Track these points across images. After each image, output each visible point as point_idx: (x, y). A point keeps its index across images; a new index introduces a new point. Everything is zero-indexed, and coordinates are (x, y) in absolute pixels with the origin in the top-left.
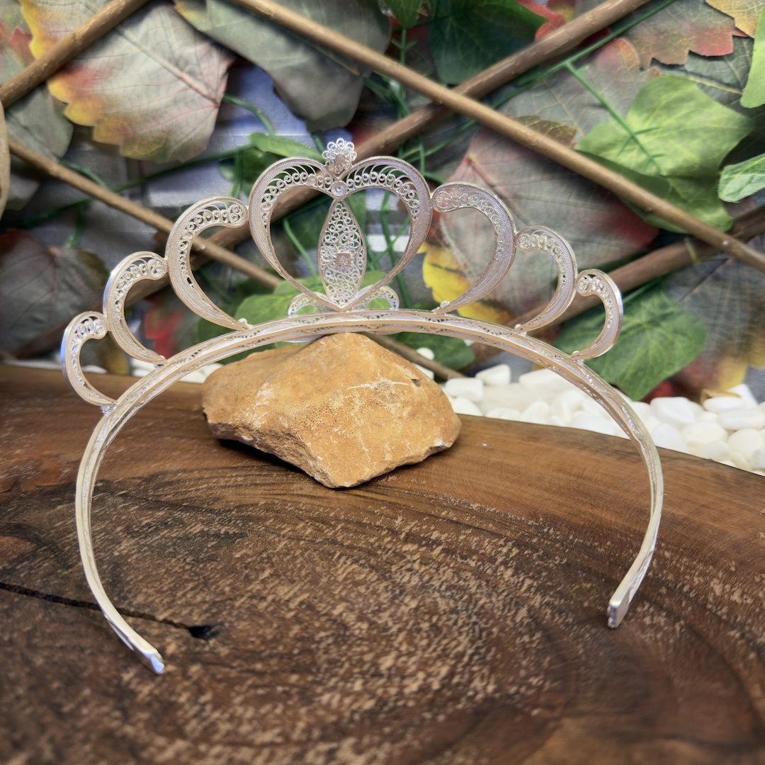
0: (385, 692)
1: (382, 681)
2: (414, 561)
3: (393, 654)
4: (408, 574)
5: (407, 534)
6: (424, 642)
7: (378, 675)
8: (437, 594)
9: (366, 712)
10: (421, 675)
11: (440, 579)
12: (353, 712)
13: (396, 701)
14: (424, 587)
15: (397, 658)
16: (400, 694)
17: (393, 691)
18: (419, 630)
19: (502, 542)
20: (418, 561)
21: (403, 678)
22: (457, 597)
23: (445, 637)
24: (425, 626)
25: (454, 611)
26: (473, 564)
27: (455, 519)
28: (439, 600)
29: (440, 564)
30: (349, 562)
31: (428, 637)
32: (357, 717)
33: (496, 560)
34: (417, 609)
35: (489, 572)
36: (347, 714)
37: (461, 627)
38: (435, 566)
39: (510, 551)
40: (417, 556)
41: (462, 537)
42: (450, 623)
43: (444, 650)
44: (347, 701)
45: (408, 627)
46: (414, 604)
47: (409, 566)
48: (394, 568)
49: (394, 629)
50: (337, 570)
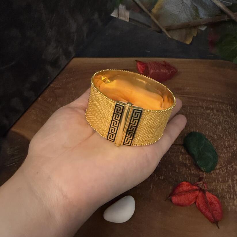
0: (231, 151)
1: (229, 148)
2: (212, 116)
3: (226, 141)
4: (214, 119)
5: (205, 107)
6: (230, 137)
7: (227, 147)
8: (223, 124)
9: (231, 157)
10: (235, 145)
11: (221, 119)
12: (229, 157)
13: (235, 152)
14: (220, 123)
15: (227, 142)
16: (234, 151)
17: (232, 150)
18: (226, 134)
19: (226, 105)
20: (213, 115)
21: (232, 147)
22: (228, 123)
23: (233, 135)
24: (227, 133)
25: (230, 128)
26: (224, 113)
27: (212, 100)
28: (225, 125)
29: (218, 115)
30: (199, 119)
31: (229, 136)
32: (230, 158)
33: (228, 111)
34: (222, 129)
35: (229, 115)
36: (228, 158)
37: (234, 132)
38: (218, 116)
39: (230, 108)
40: (212, 114)
41: (217, 106)
42: (231, 131)
43: (235, 138)
44: (226, 155)
45: (224, 134)
46: (221, 128)
47: (212, 117)
48: (210, 118)
49: (222, 136)
50: (198, 122)
